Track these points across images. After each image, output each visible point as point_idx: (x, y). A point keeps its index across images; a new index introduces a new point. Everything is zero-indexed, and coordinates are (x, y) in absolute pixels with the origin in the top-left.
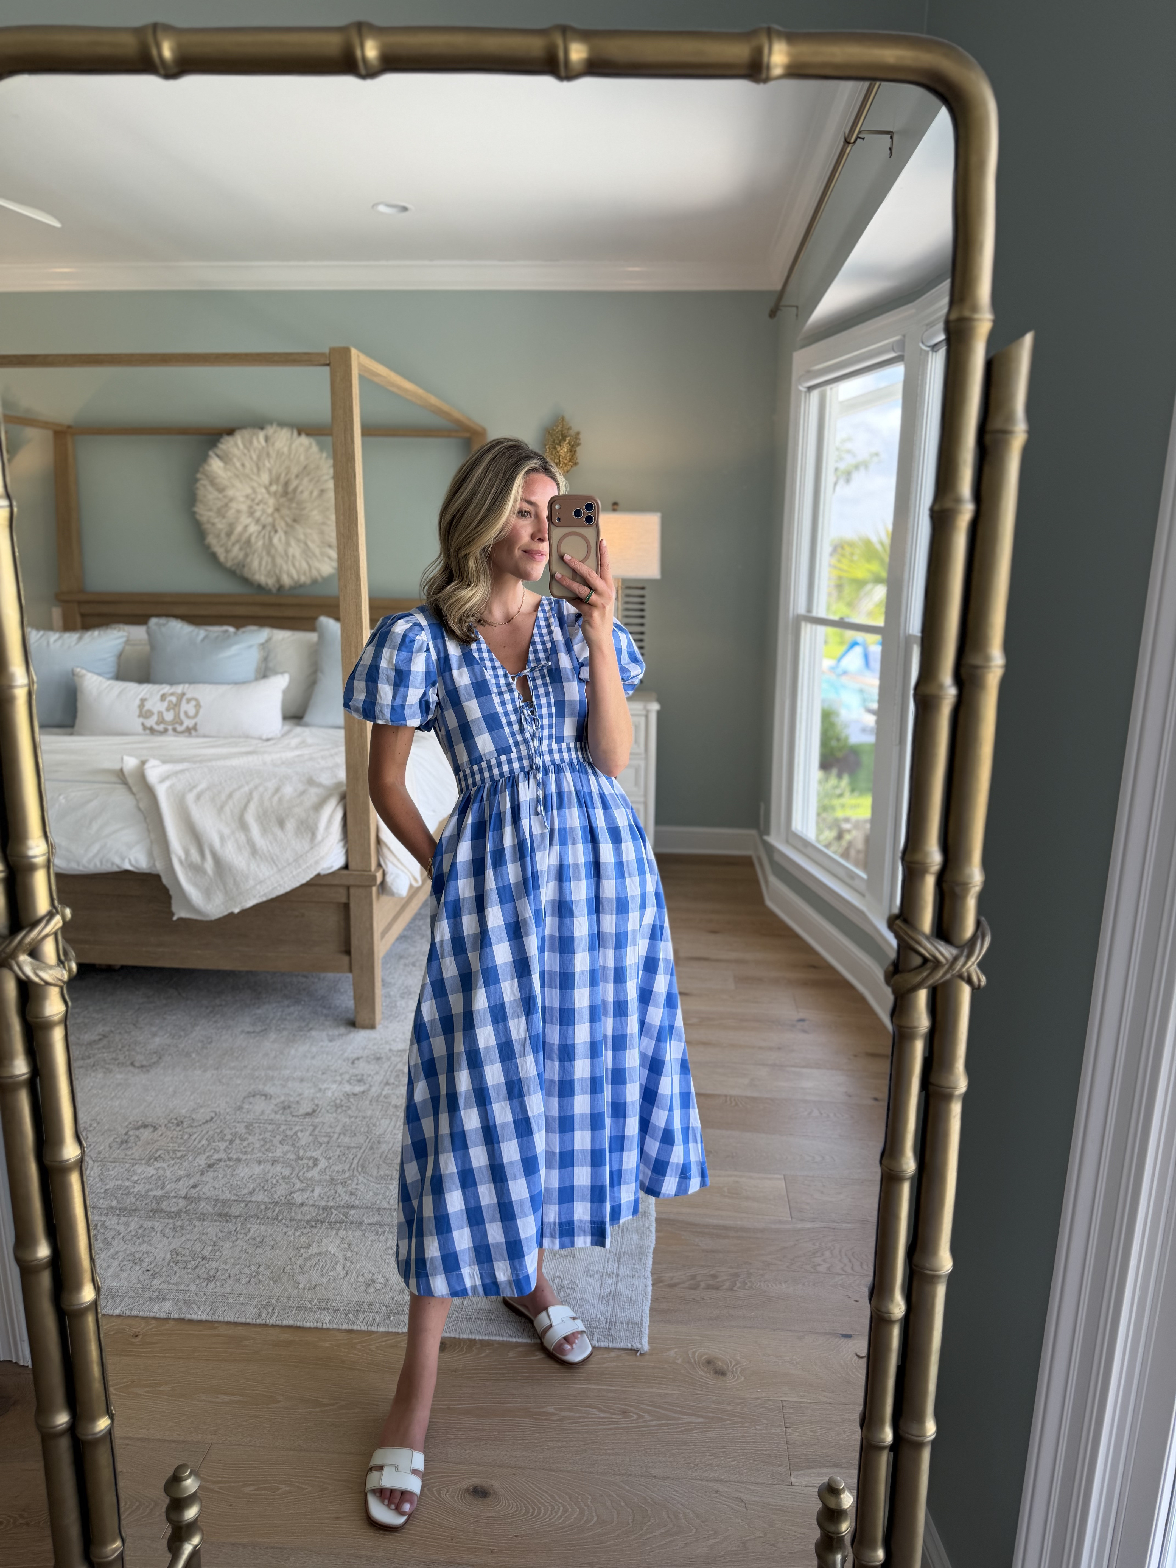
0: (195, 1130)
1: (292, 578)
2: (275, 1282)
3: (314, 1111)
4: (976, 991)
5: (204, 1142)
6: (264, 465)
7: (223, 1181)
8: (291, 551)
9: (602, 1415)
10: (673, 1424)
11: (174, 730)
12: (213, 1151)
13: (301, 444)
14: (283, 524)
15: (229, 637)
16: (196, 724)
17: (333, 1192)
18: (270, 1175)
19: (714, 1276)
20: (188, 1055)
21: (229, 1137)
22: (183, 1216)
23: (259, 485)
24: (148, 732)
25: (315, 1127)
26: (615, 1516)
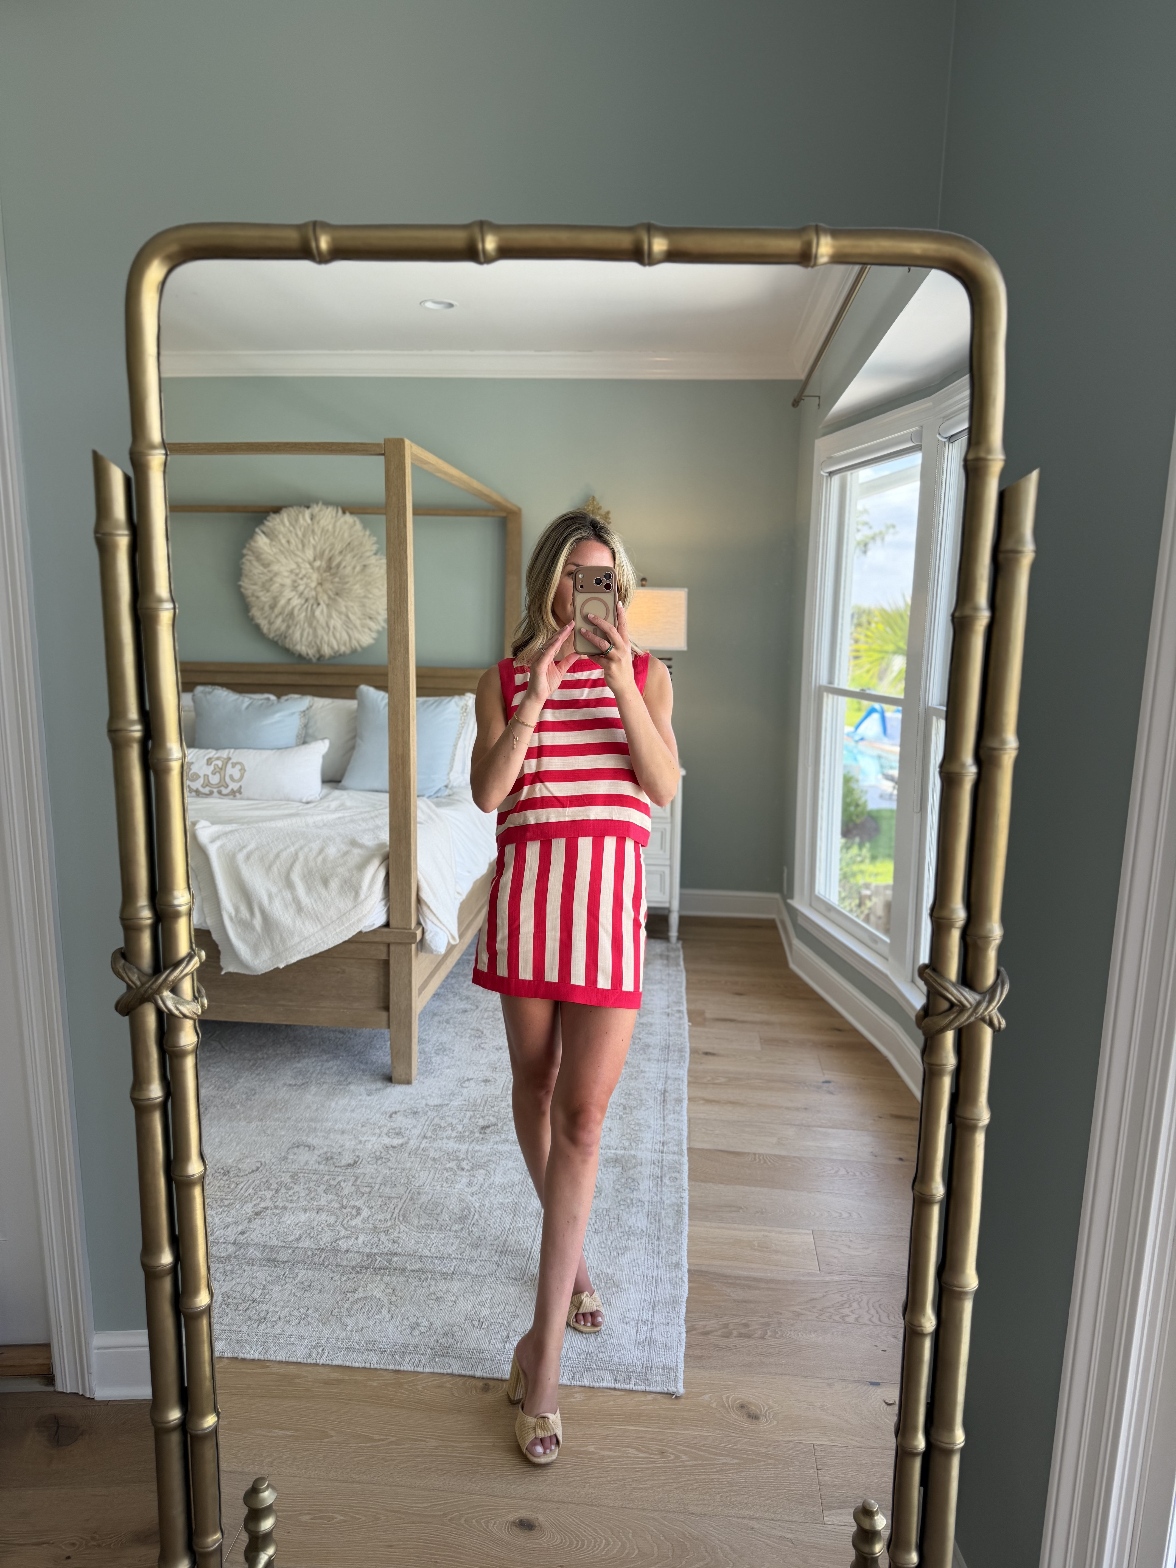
0: (241, 1180)
1: (332, 648)
2: (324, 1324)
3: (355, 1162)
4: (996, 1032)
5: (250, 1191)
6: (309, 541)
7: (270, 1229)
8: (332, 623)
9: (641, 1455)
10: (710, 1464)
11: (220, 792)
12: (259, 1199)
13: (346, 522)
14: (325, 597)
15: (273, 704)
16: (241, 787)
17: (376, 1239)
18: (316, 1223)
19: (746, 1325)
20: (233, 1106)
21: (274, 1186)
22: (233, 1261)
23: (304, 560)
24: (194, 794)
25: (357, 1178)
26: (656, 1549)
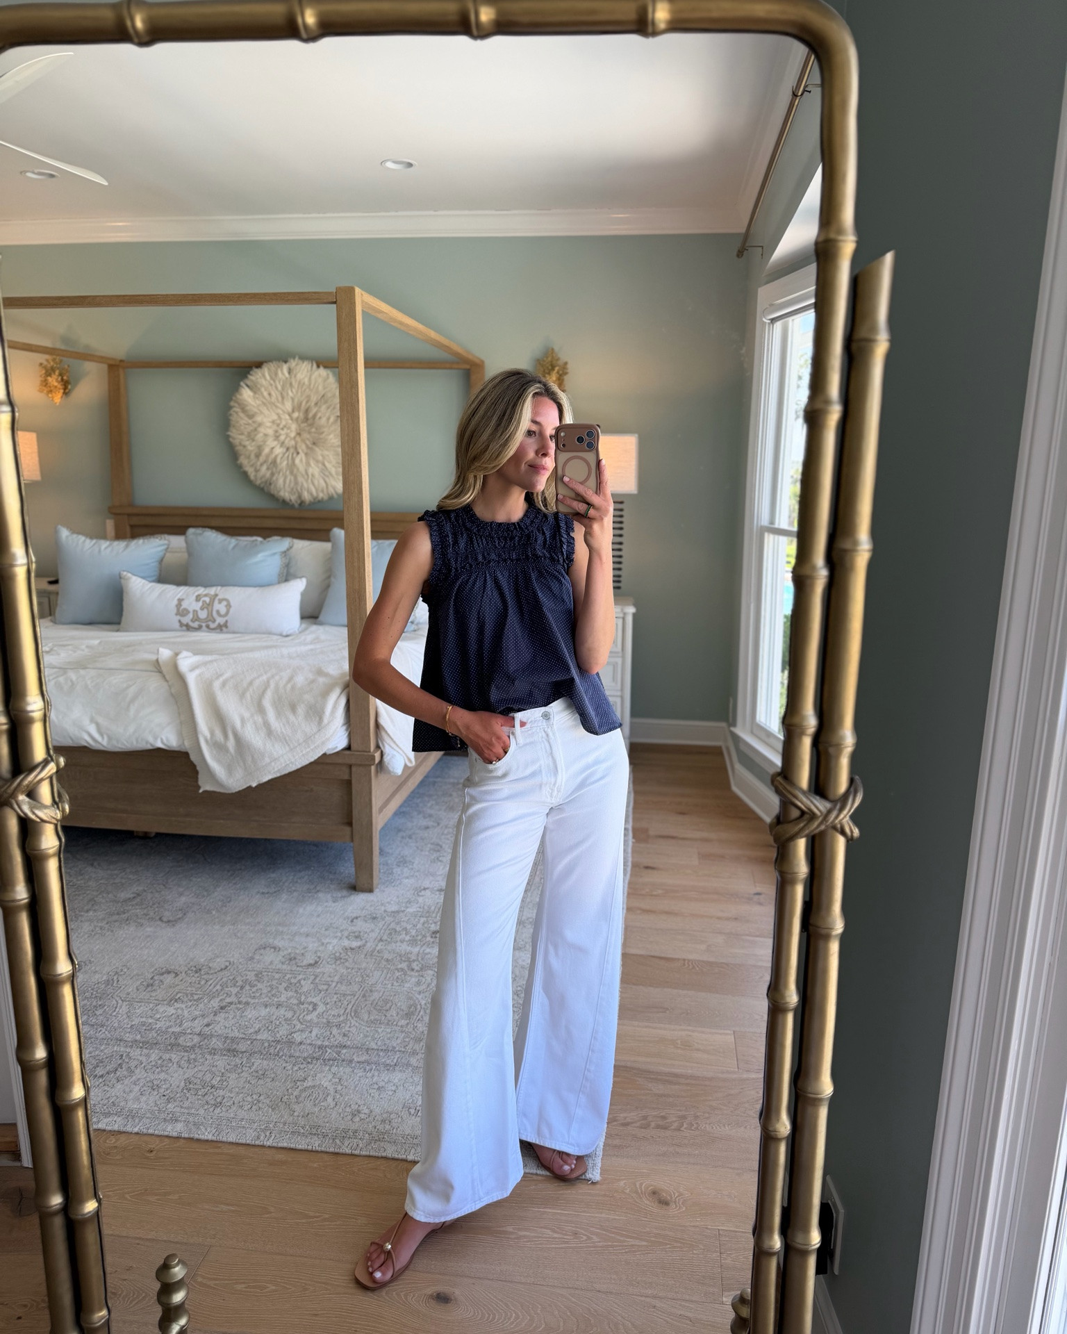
0: (211, 977)
1: (311, 494)
2: (273, 1110)
3: (316, 962)
4: (850, 841)
5: (218, 987)
6: (288, 394)
7: (233, 1022)
8: (310, 471)
9: (556, 1235)
10: (620, 1246)
11: (208, 627)
12: (225, 995)
13: (320, 375)
14: (304, 447)
15: (256, 545)
16: (227, 621)
17: (329, 1033)
18: (275, 1017)
19: (664, 1118)
20: (209, 912)
21: (240, 983)
22: (197, 1050)
23: (283, 411)
24: (184, 628)
25: (316, 977)
26: (562, 1324)
